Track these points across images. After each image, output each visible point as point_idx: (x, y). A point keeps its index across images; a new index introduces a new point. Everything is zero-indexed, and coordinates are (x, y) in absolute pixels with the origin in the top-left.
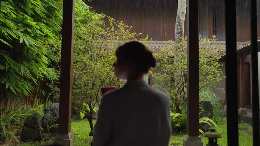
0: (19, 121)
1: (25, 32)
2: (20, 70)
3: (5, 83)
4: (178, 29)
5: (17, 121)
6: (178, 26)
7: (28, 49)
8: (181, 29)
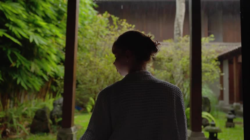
1: (36, 32)
2: (30, 67)
3: (16, 79)
4: (177, 31)
5: (28, 114)
6: (176, 28)
7: (38, 48)
8: (180, 30)
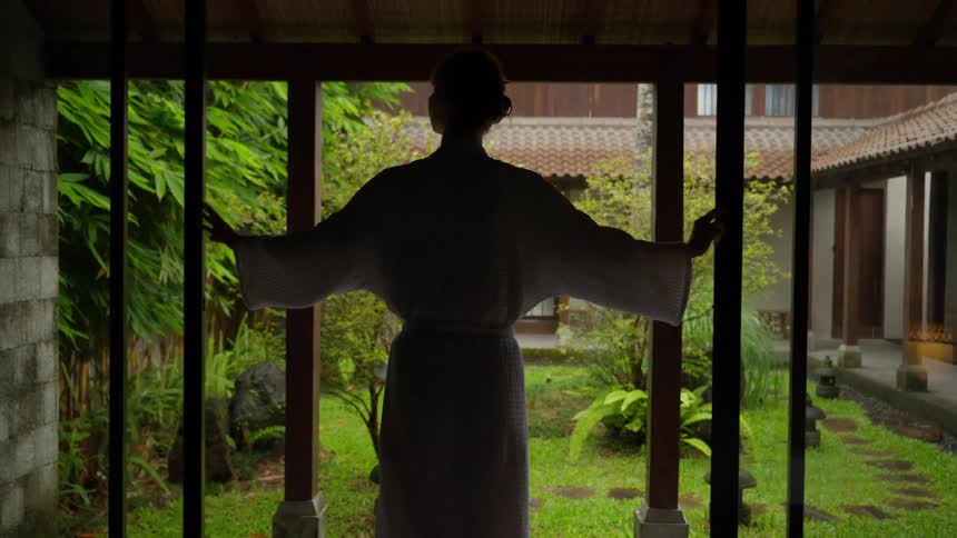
0: (161, 414)
1: (170, 157)
5: (155, 413)
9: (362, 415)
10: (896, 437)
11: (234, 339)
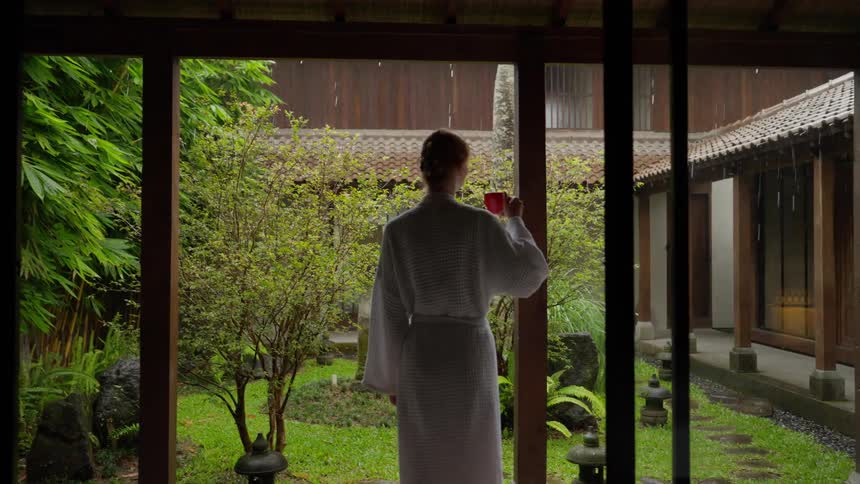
6: (501, 102)
9: (229, 407)
10: (733, 414)
11: (105, 339)
